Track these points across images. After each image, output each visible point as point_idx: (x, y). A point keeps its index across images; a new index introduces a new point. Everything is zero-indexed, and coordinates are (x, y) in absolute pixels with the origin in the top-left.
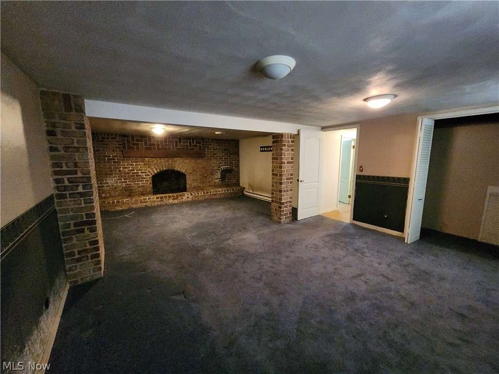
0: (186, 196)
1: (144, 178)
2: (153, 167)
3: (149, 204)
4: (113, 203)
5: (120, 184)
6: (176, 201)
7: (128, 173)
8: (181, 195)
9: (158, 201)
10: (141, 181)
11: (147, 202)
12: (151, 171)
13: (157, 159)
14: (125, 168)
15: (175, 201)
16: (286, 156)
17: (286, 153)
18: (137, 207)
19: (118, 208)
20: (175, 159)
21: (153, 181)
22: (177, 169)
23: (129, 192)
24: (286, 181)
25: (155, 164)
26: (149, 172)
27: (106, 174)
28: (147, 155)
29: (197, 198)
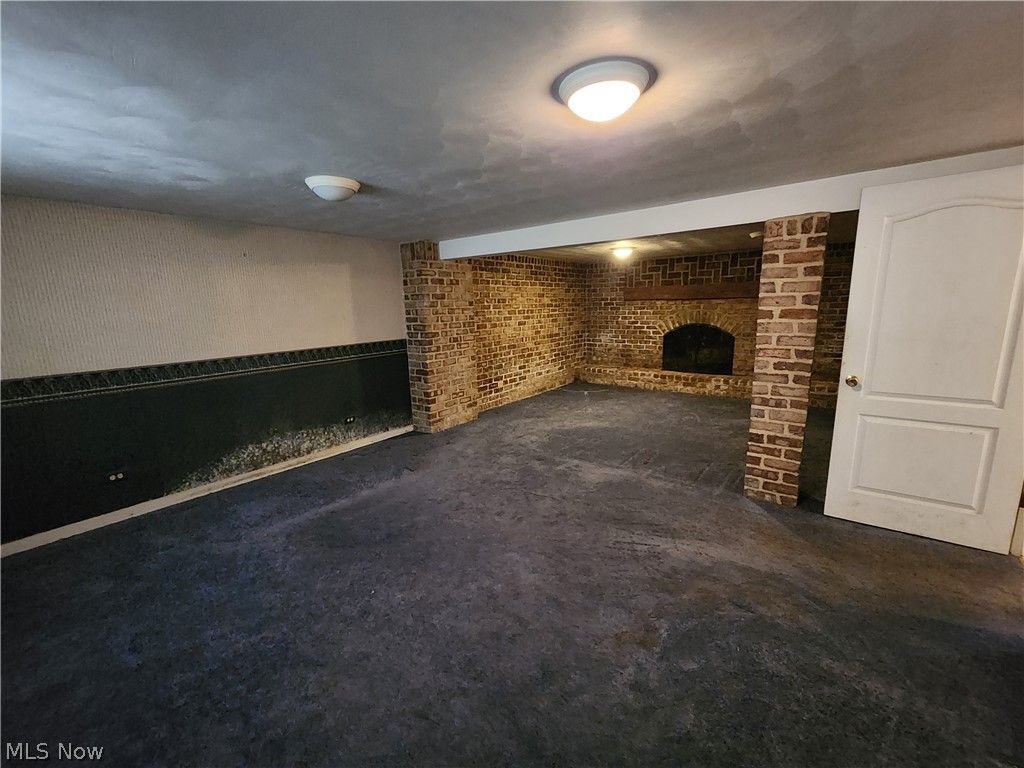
0: (714, 383)
1: (651, 338)
2: (667, 318)
3: (640, 384)
4: (594, 371)
5: (616, 344)
6: (689, 390)
7: (628, 328)
8: (701, 380)
9: (656, 383)
10: (646, 342)
11: (638, 380)
12: (663, 324)
13: (678, 302)
14: (625, 318)
15: (688, 388)
16: (779, 293)
17: (779, 282)
18: (623, 385)
19: (599, 381)
20: (714, 302)
21: (664, 344)
22: (717, 322)
23: (626, 359)
24: (771, 370)
25: (672, 313)
26: (660, 326)
27: (600, 327)
28: (659, 296)
29: (739, 394)
